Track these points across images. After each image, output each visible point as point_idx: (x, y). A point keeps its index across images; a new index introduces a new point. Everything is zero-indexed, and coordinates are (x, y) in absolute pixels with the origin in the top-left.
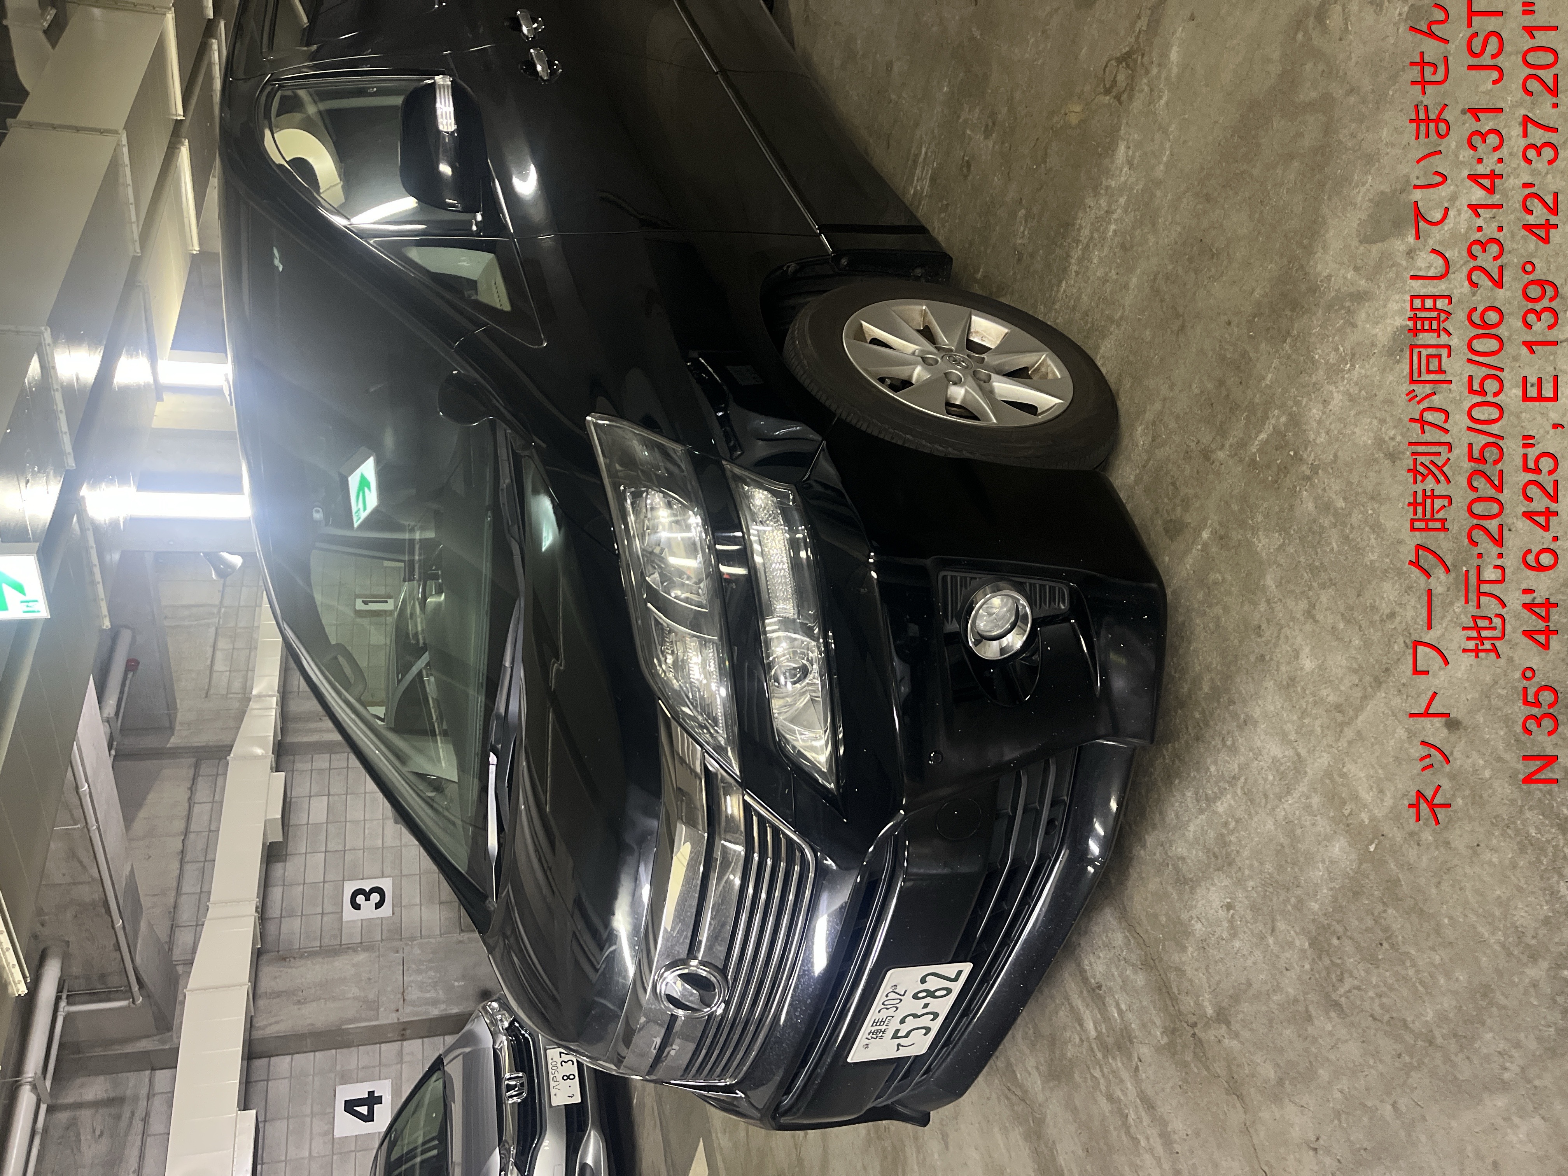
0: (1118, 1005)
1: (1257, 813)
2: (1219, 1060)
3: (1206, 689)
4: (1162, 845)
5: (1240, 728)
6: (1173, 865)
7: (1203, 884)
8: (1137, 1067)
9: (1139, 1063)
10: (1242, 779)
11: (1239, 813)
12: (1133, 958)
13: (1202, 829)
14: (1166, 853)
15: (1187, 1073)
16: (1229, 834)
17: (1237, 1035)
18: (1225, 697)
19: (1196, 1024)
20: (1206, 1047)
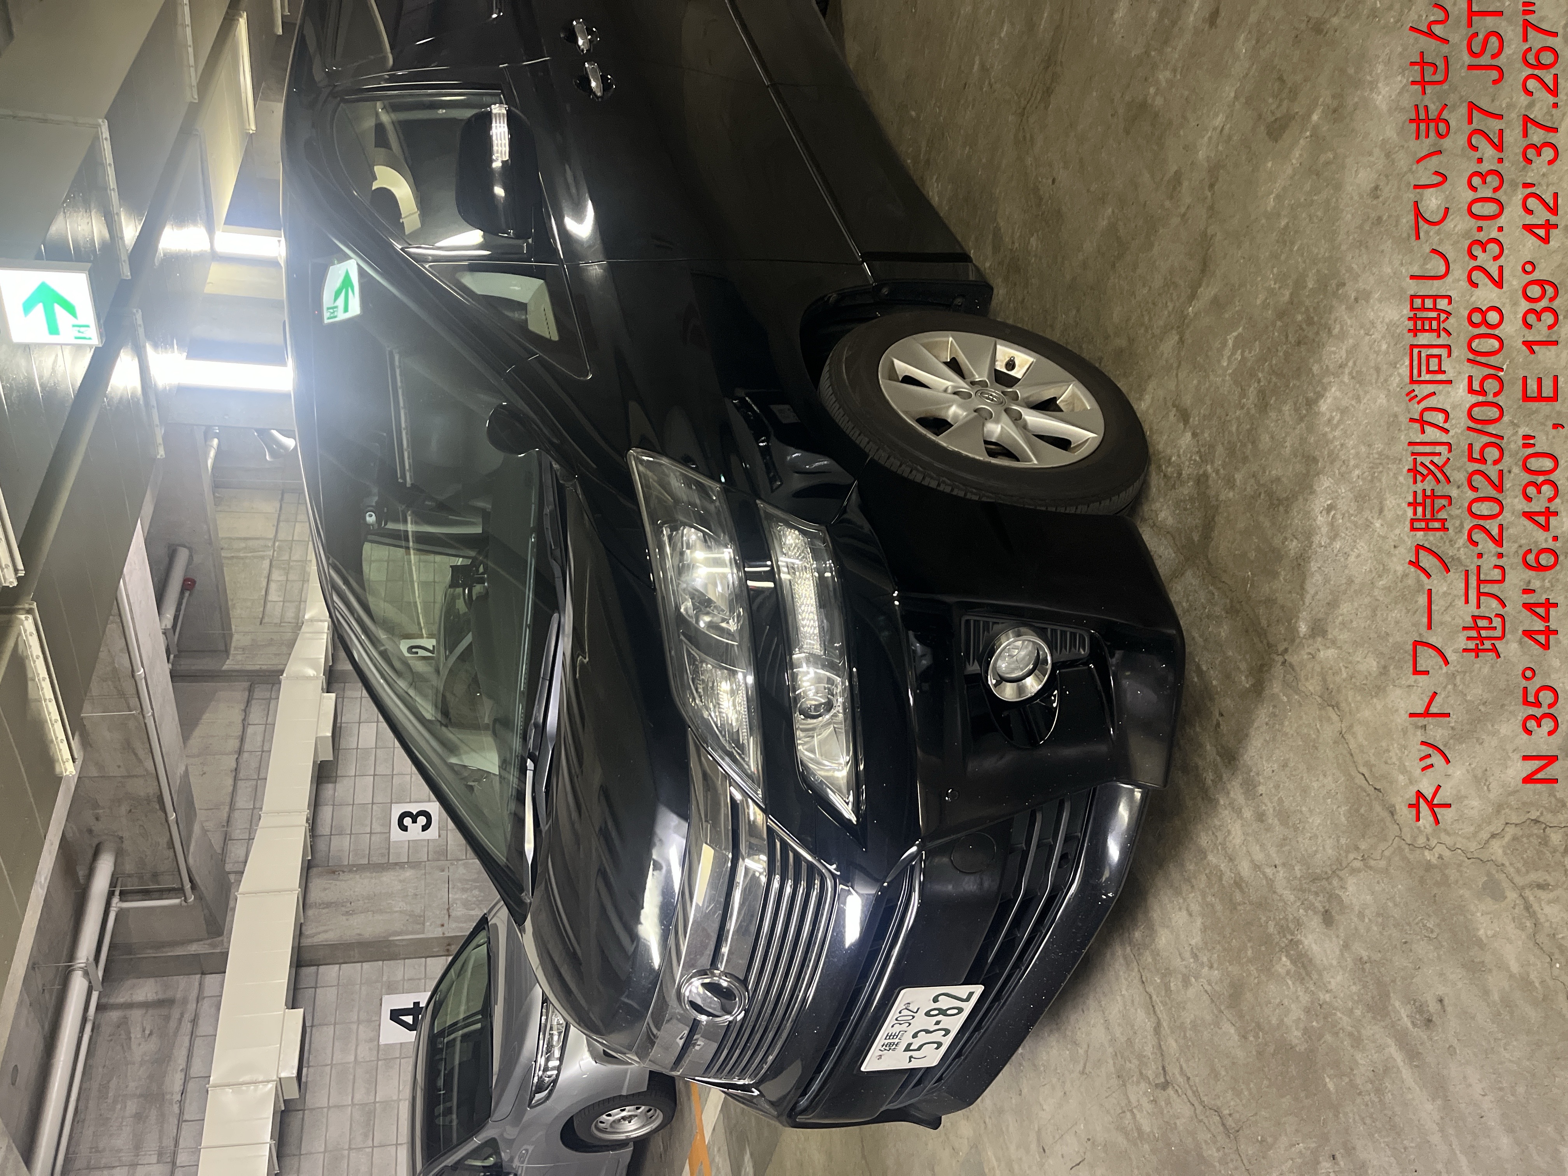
0: (1198, 667)
1: (1366, 392)
2: (1312, 677)
3: (1310, 285)
4: (1253, 476)
5: (1350, 309)
6: (1265, 492)
7: (1300, 498)
8: (1218, 725)
9: (1220, 719)
10: (1350, 364)
11: (1345, 402)
12: (1218, 610)
13: (1301, 439)
14: (1258, 482)
15: (1274, 706)
16: (1332, 430)
17: (1334, 642)
18: (1334, 283)
19: (1286, 650)
20: (1297, 669)
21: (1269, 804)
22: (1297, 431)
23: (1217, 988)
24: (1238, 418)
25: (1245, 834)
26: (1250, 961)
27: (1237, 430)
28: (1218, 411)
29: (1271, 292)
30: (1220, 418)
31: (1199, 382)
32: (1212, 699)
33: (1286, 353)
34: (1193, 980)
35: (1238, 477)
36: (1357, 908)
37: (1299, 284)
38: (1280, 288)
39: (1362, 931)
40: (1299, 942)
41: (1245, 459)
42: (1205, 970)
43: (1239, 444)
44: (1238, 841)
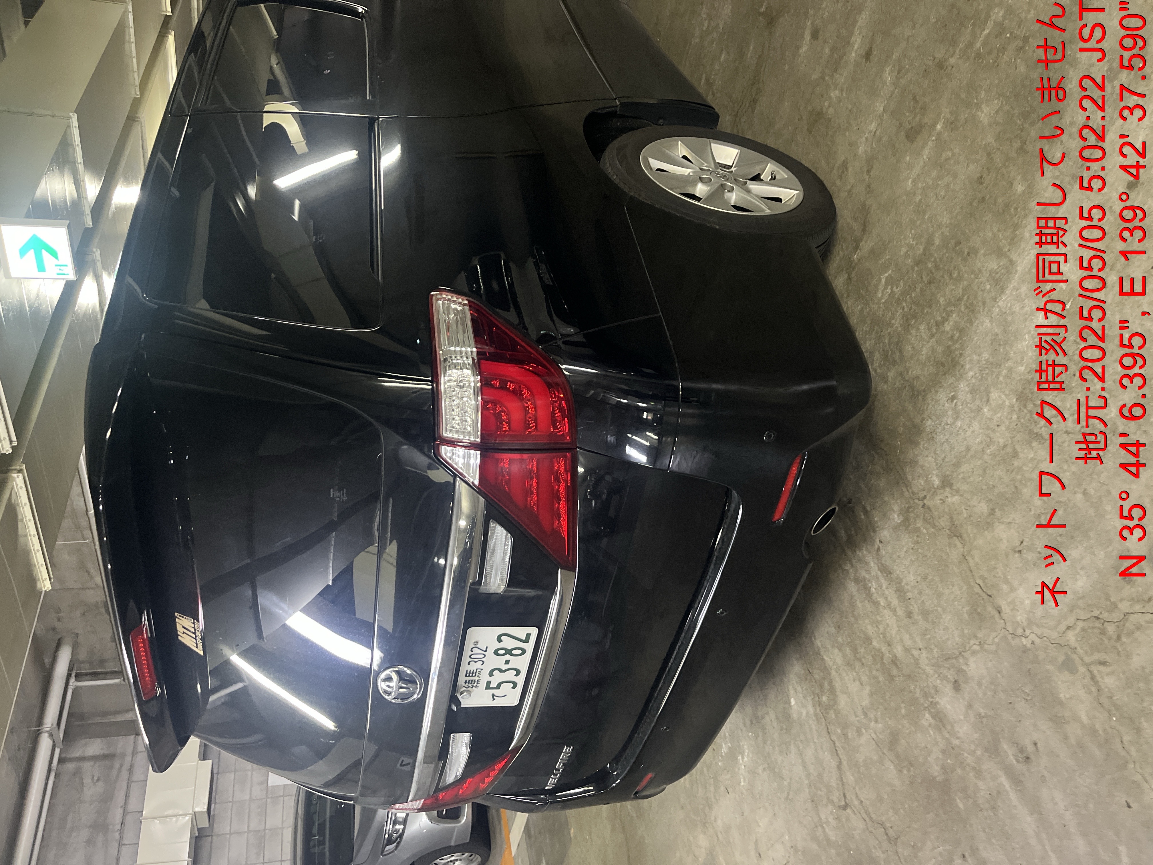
0: (864, 508)
1: (976, 318)
2: (943, 516)
3: (937, 242)
4: (901, 374)
6: (909, 386)
7: (933, 390)
8: (879, 549)
9: (880, 545)
10: (965, 298)
11: (962, 324)
12: (877, 468)
13: (933, 349)
14: (904, 378)
15: (917, 536)
16: (954, 344)
17: (957, 491)
18: (953, 242)
19: (925, 497)
20: (933, 510)
21: (915, 606)
22: (930, 344)
23: (881, 736)
24: (889, 334)
25: (899, 627)
26: (903, 717)
27: (889, 342)
28: (876, 328)
29: (910, 246)
30: (877, 333)
31: (862, 308)
32: (874, 531)
33: (922, 290)
34: (864, 731)
35: (891, 375)
36: (976, 679)
37: (930, 242)
38: (916, 244)
39: (980, 695)
40: (937, 703)
41: (894, 363)
42: (872, 724)
43: (890, 352)
44: (894, 632)
